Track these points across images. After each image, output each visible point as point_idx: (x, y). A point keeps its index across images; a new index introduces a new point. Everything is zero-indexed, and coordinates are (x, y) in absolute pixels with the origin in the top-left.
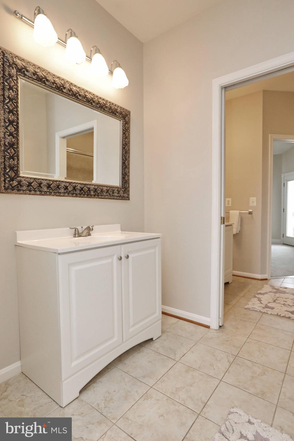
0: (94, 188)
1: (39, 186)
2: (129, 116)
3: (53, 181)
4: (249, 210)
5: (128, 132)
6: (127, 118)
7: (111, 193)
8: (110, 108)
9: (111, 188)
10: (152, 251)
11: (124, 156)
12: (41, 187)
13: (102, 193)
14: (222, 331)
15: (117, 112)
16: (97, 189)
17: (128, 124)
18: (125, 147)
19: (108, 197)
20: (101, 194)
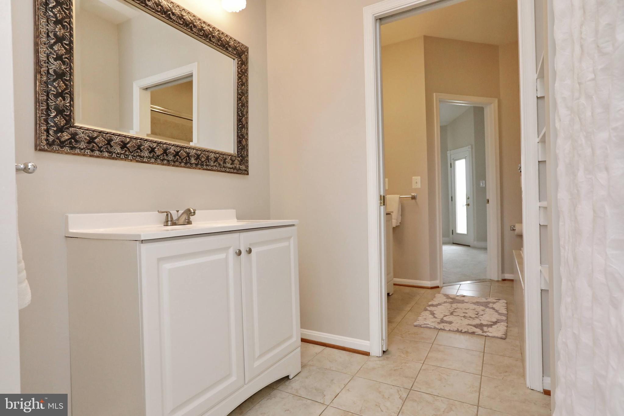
0: (196, 154)
1: (107, 144)
2: (246, 54)
3: (131, 138)
4: (412, 194)
5: (245, 76)
6: (243, 56)
7: (222, 163)
8: (219, 39)
9: (222, 156)
10: (285, 244)
11: (240, 111)
12: (111, 146)
13: (209, 161)
14: (387, 358)
15: (230, 46)
16: (200, 155)
17: (245, 65)
18: (242, 97)
19: (217, 168)
20: (206, 162)
